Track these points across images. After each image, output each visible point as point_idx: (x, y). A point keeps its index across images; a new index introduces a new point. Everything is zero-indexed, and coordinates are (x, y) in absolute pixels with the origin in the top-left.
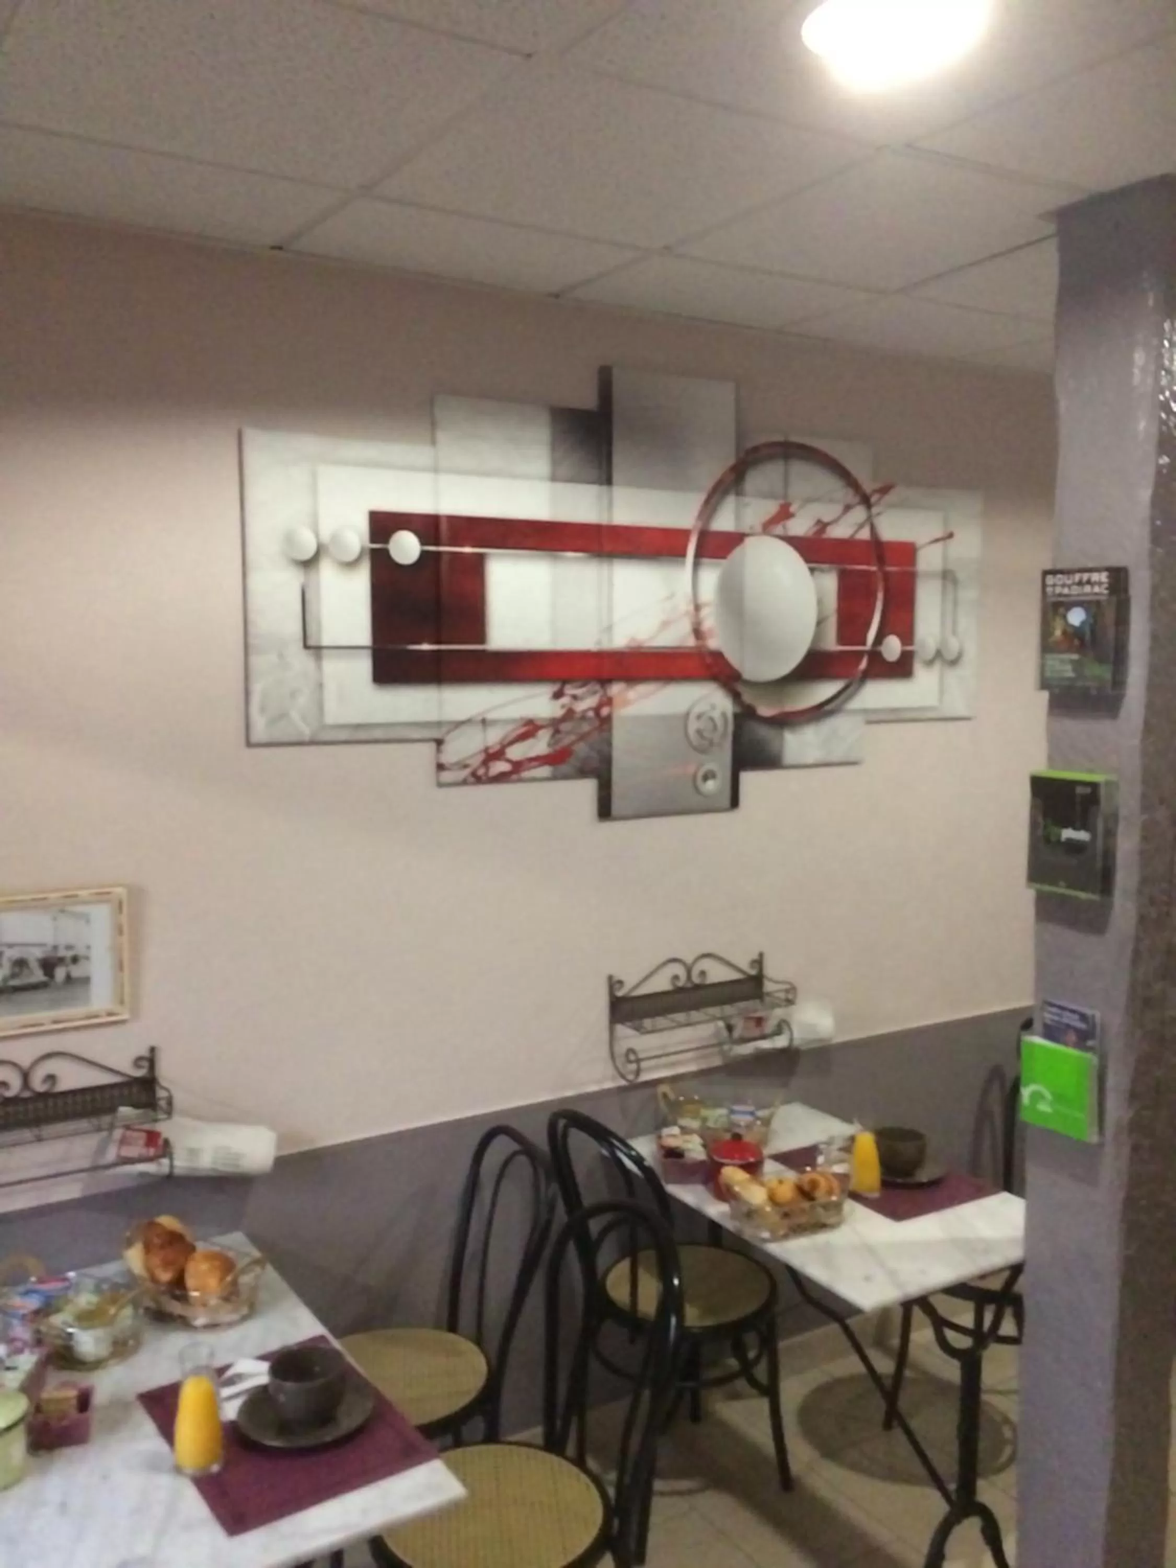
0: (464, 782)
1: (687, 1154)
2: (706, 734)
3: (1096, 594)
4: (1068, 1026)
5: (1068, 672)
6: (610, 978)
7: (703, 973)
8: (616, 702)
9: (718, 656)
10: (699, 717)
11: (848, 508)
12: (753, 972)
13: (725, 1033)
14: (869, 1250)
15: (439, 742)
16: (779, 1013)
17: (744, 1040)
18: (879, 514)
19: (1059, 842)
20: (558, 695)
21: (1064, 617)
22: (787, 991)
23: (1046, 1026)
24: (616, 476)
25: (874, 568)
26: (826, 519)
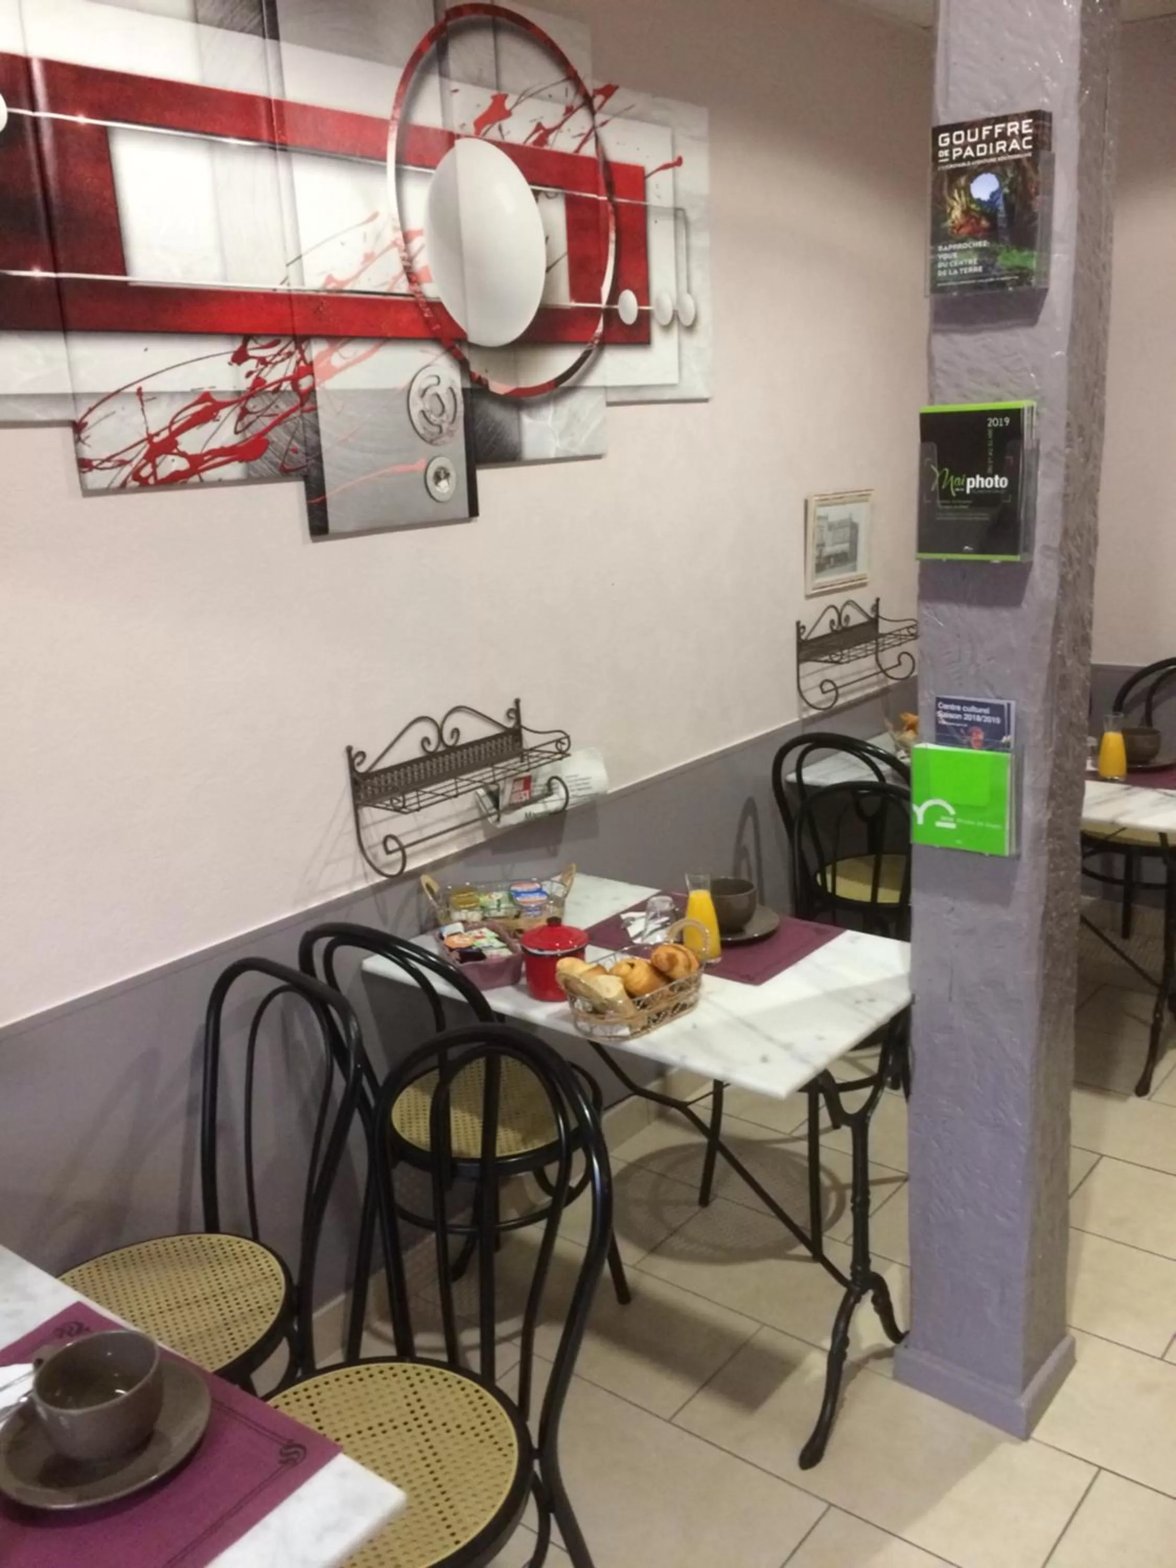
0: (123, 488)
1: (487, 953)
2: (432, 418)
3: (1014, 152)
4: (972, 723)
5: (973, 265)
6: (349, 749)
7: (456, 732)
8: (317, 368)
9: (437, 306)
10: (423, 393)
11: (570, 111)
12: (510, 724)
13: (488, 803)
14: (747, 1025)
15: (78, 427)
16: (547, 770)
17: (514, 807)
18: (604, 124)
19: (962, 495)
20: (240, 357)
21: (967, 190)
22: (558, 741)
23: (940, 728)
24: (282, 29)
25: (603, 198)
26: (547, 124)
